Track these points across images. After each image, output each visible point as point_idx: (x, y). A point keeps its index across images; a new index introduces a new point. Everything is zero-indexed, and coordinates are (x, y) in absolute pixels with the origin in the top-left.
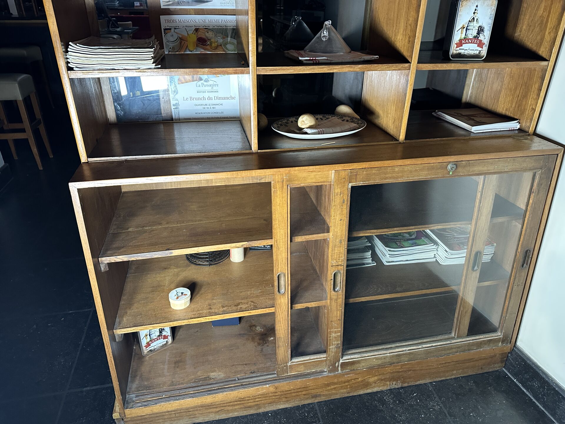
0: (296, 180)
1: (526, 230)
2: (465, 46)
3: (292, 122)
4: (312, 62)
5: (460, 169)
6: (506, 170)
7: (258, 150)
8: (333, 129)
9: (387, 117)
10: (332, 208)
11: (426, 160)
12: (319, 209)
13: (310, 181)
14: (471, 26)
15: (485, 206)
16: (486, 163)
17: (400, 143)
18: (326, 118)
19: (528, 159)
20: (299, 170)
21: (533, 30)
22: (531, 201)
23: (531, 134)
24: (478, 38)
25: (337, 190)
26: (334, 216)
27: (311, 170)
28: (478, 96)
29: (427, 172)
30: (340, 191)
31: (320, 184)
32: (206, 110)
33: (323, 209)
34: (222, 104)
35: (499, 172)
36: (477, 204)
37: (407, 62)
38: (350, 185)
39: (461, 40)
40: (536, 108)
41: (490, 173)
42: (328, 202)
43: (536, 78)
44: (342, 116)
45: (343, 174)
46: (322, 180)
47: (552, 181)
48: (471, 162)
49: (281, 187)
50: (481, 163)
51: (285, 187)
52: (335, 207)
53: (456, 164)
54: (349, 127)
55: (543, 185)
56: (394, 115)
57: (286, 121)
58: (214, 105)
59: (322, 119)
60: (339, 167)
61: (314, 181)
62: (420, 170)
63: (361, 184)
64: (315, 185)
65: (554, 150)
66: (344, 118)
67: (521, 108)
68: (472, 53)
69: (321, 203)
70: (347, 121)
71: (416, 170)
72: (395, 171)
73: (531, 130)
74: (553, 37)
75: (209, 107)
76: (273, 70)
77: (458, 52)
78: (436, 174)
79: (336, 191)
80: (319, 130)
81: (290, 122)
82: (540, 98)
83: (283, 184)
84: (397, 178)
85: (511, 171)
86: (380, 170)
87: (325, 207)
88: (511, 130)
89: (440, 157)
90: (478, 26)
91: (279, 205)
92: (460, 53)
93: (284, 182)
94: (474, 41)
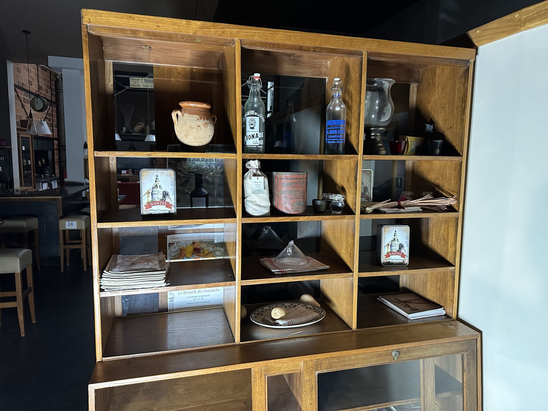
0: (272, 370)
1: (467, 405)
2: (391, 257)
3: (266, 310)
4: (281, 273)
5: (402, 355)
6: (439, 354)
7: (241, 342)
8: (300, 319)
9: (341, 307)
10: (303, 394)
11: (375, 349)
12: (291, 388)
13: (283, 370)
14: (393, 244)
15: (429, 384)
16: (422, 349)
17: (353, 331)
18: (293, 306)
19: (454, 344)
20: (274, 363)
21: (440, 242)
22: (465, 379)
23: (454, 320)
24: (400, 251)
25: (306, 377)
26: (305, 401)
27: (284, 362)
28: (411, 284)
29: (377, 359)
30: (308, 379)
31: (292, 372)
32: (196, 301)
33: (295, 391)
34: (209, 296)
35: (433, 356)
36: (422, 383)
37: (351, 271)
38: (317, 372)
39: (388, 253)
40: (454, 299)
41: (427, 356)
42: (299, 385)
43: (449, 278)
44: (306, 304)
45: (310, 364)
46: (294, 369)
47: (478, 361)
48: (410, 349)
49: (260, 377)
50: (418, 349)
51: (263, 377)
52: (305, 393)
53: (399, 351)
54: (312, 317)
55: (471, 365)
56: (346, 307)
57: (261, 310)
58: (203, 296)
59: (290, 307)
60: (307, 358)
61: (287, 369)
62: (371, 357)
63: (325, 371)
64: (288, 373)
65: (473, 336)
66: (308, 306)
67: (444, 299)
68: (398, 261)
69: (293, 384)
70: (310, 308)
71: (368, 358)
72: (351, 359)
73: (454, 316)
74: (454, 250)
75: (199, 298)
76: (253, 282)
77: (387, 261)
78: (384, 361)
79: (306, 379)
80: (289, 321)
81: (265, 311)
82: (455, 292)
83: (261, 374)
84: (354, 365)
85: (443, 354)
86: (339, 359)
87: (297, 388)
88: (439, 316)
89: (385, 346)
90: (399, 243)
91: (258, 393)
92: (389, 262)
93: (263, 372)
94: (398, 254)
